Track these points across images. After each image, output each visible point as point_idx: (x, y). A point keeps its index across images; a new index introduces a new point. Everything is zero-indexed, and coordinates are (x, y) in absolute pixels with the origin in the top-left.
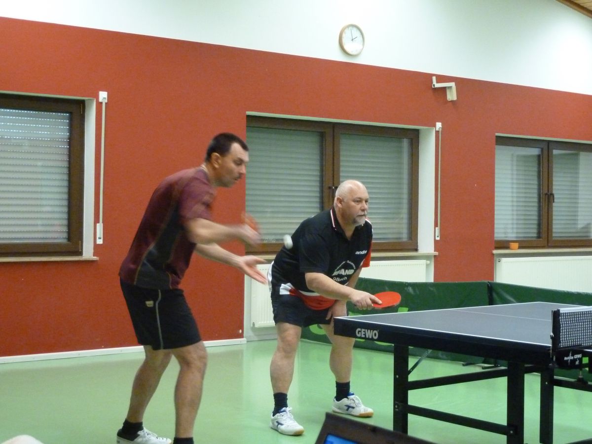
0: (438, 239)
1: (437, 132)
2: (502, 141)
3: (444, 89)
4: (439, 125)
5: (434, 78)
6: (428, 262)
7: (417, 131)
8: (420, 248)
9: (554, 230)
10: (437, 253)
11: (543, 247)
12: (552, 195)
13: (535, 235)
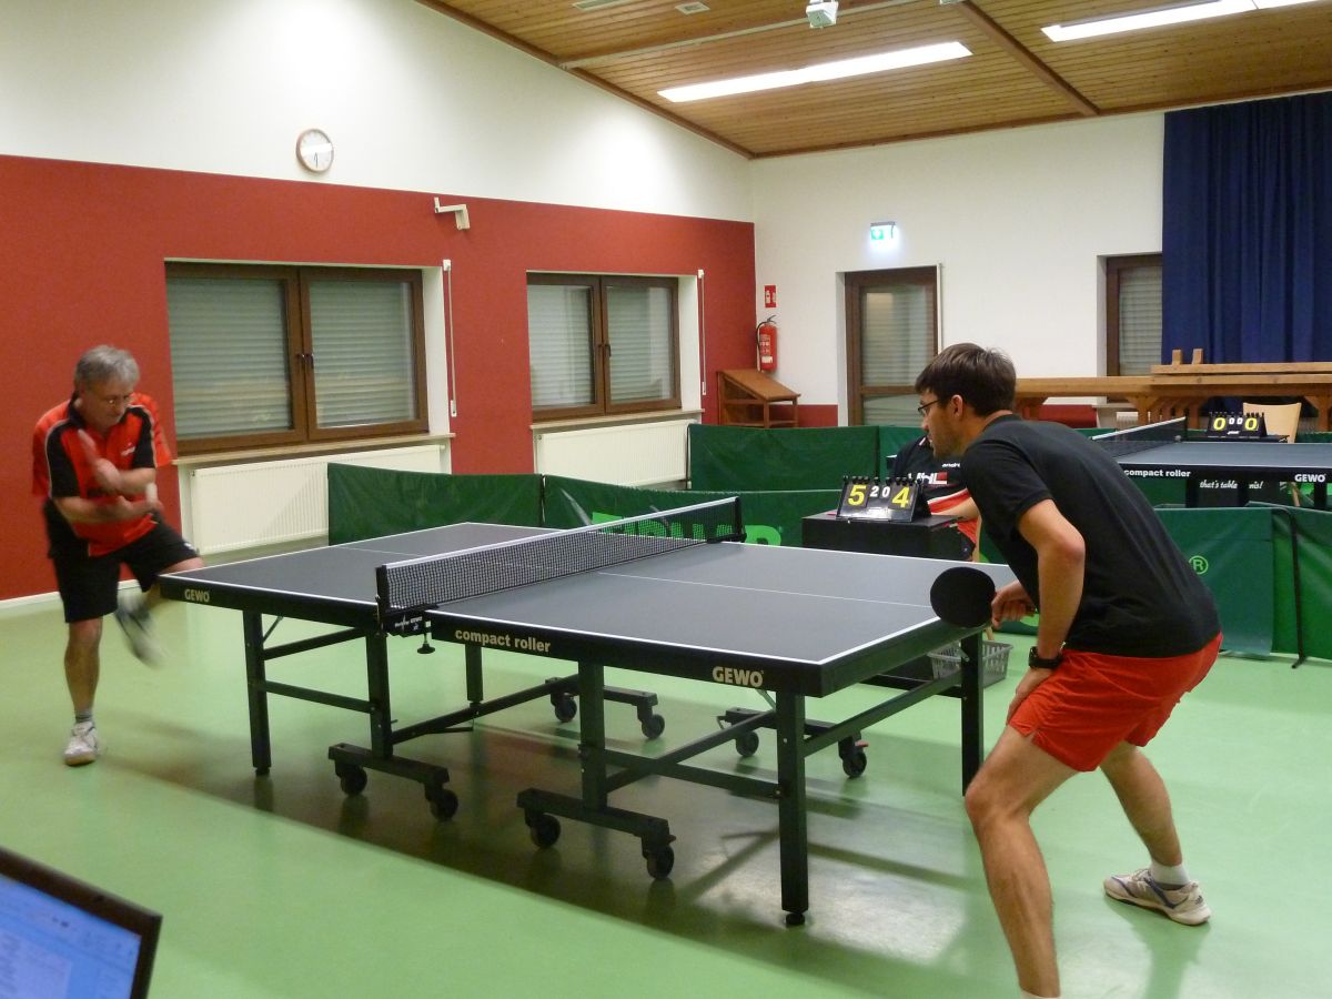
0: (454, 415)
1: (445, 273)
2: (534, 279)
3: (452, 214)
4: (447, 263)
5: (437, 200)
6: (443, 447)
7: (420, 271)
8: (430, 429)
9: (612, 392)
10: (453, 435)
11: (599, 415)
12: (608, 346)
13: (588, 400)
